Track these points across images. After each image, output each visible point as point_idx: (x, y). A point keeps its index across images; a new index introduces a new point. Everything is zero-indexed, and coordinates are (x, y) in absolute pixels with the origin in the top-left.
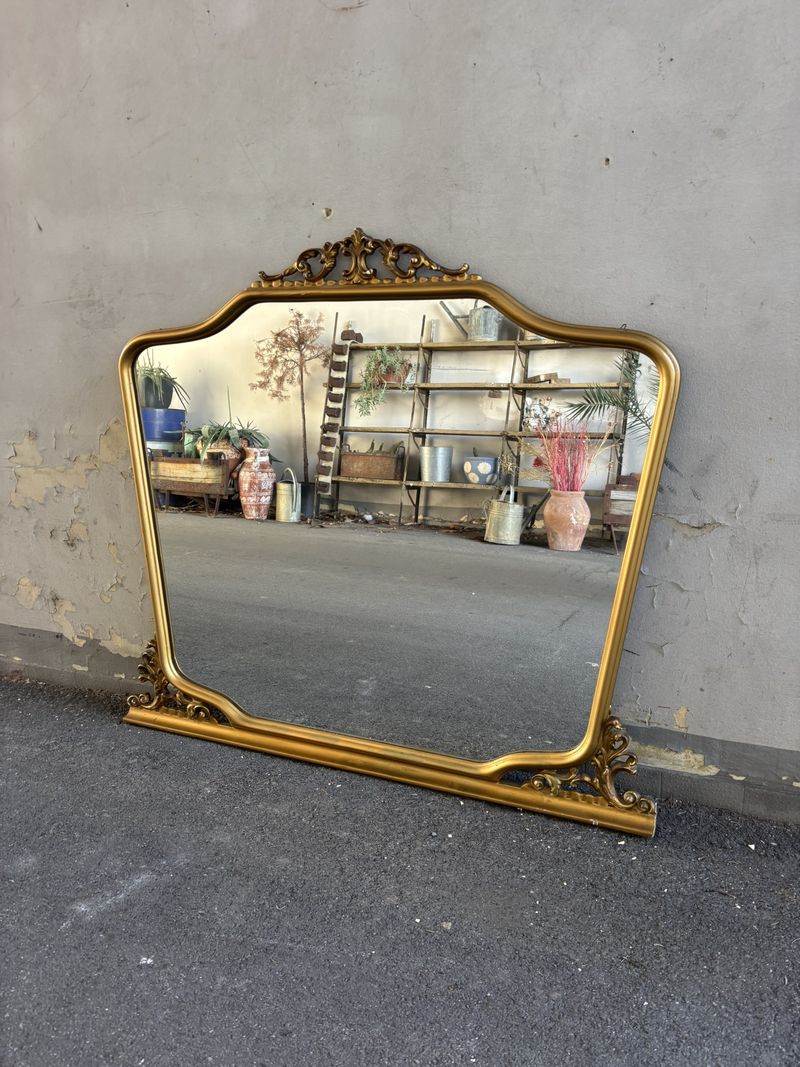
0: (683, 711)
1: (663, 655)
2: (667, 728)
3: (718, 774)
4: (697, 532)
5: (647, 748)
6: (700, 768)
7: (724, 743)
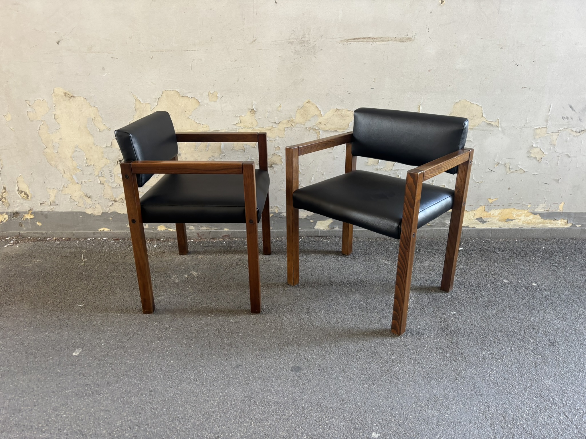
0: (563, 204)
1: (558, 183)
2: (556, 211)
3: (571, 226)
4: (578, 134)
5: (546, 221)
6: (566, 225)
7: (575, 213)
